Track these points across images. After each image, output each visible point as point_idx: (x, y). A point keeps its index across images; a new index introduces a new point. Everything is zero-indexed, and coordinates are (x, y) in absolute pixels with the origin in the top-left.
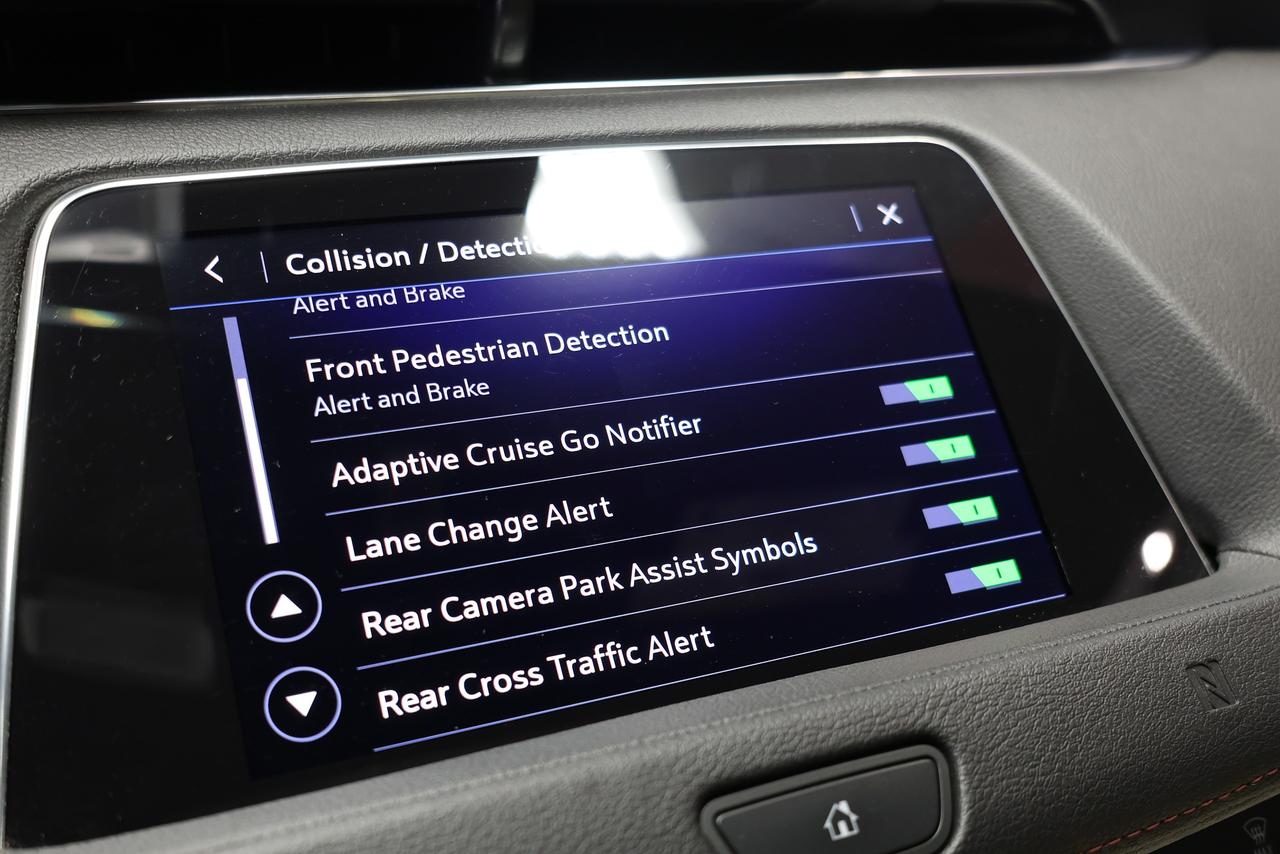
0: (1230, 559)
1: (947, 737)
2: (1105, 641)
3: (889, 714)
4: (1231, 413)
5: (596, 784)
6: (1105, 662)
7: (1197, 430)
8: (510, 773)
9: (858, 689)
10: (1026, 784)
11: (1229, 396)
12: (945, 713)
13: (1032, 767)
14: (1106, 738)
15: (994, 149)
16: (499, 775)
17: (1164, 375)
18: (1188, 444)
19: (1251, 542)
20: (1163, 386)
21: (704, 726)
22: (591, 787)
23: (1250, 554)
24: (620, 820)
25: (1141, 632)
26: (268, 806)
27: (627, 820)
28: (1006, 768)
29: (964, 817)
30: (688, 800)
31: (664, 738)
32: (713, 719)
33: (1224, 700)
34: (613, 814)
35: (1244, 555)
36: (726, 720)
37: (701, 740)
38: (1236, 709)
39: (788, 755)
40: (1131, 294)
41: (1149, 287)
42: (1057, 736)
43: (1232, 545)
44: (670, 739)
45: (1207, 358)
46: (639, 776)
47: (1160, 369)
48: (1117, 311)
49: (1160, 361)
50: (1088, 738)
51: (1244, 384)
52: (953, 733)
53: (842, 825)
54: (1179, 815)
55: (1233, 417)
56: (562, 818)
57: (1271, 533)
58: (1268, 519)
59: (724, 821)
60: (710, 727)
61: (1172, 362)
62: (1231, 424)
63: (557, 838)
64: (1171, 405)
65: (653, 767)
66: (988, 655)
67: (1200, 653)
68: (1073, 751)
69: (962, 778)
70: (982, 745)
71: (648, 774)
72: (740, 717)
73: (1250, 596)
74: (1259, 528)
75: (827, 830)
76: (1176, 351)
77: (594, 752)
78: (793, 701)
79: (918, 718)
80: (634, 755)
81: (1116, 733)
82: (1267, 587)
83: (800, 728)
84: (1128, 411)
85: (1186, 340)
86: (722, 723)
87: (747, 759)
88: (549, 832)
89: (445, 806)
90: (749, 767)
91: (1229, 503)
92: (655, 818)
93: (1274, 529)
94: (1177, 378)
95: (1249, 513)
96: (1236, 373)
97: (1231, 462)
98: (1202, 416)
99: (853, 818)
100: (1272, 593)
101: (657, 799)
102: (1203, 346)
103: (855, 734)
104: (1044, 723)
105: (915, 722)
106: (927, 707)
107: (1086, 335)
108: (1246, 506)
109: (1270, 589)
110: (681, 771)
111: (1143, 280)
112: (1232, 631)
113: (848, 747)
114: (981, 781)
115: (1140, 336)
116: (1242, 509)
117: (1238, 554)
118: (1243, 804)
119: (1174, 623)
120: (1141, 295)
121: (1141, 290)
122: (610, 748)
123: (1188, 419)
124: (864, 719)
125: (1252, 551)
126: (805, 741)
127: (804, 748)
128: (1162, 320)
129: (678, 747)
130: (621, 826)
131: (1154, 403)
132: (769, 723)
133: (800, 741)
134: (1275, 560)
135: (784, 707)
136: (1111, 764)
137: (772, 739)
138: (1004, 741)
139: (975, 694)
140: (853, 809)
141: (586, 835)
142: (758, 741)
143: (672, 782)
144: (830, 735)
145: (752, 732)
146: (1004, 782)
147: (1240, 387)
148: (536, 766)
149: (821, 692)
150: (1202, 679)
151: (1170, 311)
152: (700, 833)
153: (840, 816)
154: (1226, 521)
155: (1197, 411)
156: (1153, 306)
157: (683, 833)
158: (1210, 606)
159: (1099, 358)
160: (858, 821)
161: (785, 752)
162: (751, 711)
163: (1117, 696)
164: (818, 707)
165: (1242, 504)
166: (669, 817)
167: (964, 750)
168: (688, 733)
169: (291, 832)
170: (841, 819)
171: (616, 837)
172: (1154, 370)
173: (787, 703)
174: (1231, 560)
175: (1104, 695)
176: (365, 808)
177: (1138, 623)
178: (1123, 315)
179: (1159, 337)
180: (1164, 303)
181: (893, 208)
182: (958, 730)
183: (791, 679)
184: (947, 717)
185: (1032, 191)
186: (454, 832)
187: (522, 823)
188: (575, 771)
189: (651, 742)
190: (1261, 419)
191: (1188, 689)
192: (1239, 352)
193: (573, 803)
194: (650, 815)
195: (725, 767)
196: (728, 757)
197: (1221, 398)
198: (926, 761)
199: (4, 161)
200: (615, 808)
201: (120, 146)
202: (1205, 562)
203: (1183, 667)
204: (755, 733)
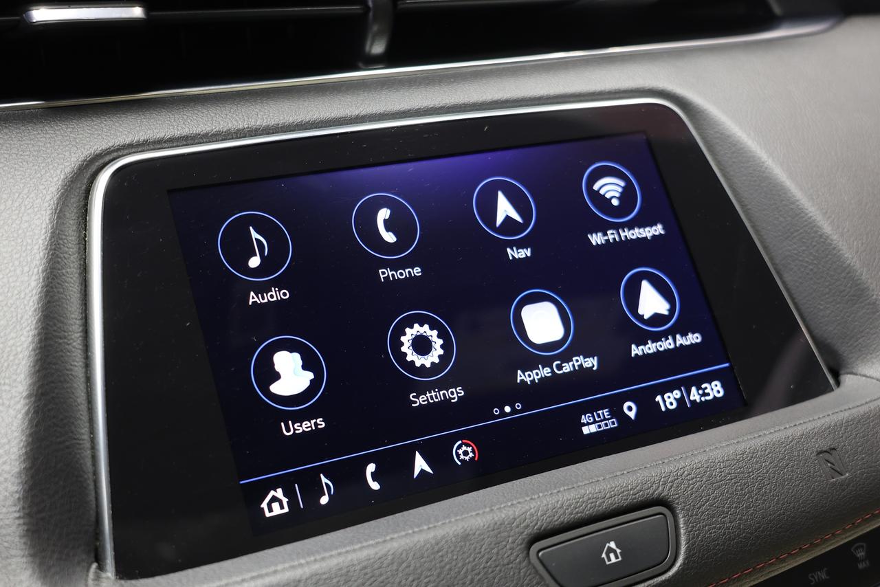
0: (847, 379)
1: (673, 501)
2: (768, 439)
3: (638, 488)
5: (468, 535)
6: (767, 452)
7: (827, 296)
8: (416, 530)
9: (618, 473)
10: (720, 528)
11: (848, 273)
12: (671, 487)
13: (723, 518)
14: (767, 499)
15: (697, 105)
16: (410, 531)
17: (806, 259)
18: (822, 305)
19: (860, 369)
20: (807, 267)
21: (528, 499)
22: (465, 537)
23: (859, 377)
24: (483, 556)
25: (790, 432)
27: (486, 556)
28: (708, 518)
29: (683, 549)
30: (521, 544)
31: (505, 507)
32: (533, 494)
33: (838, 473)
34: (479, 553)
35: (855, 377)
36: (541, 495)
37: (527, 507)
38: (846, 478)
39: (579, 515)
40: (786, 205)
41: (798, 201)
42: (738, 498)
43: (848, 370)
44: (510, 507)
45: (834, 249)
46: (493, 530)
47: (804, 255)
48: (777, 216)
49: (804, 250)
50: (757, 499)
51: (858, 266)
52: (676, 499)
53: (612, 555)
54: (811, 544)
55: (851, 288)
56: (450, 555)
57: (873, 363)
58: (871, 354)
59: (543, 554)
60: (531, 499)
61: (812, 251)
62: (849, 292)
63: (448, 567)
64: (811, 279)
65: (501, 524)
66: (696, 450)
67: (824, 444)
68: (748, 507)
69: (682, 526)
70: (694, 506)
71: (498, 529)
72: (550, 492)
73: (858, 406)
74: (865, 360)
75: (603, 558)
76: (814, 243)
77: (463, 516)
78: (580, 482)
79: (655, 491)
80: (489, 517)
81: (773, 496)
82: (868, 400)
83: (585, 499)
84: (784, 283)
85: (821, 236)
86: (539, 497)
87: (556, 518)
88: (443, 564)
90: (556, 523)
91: (847, 343)
92: (504, 555)
93: (875, 361)
94: (815, 262)
95: (859, 350)
97: (849, 317)
98: (830, 287)
99: (618, 551)
100: (870, 404)
101: (504, 543)
102: (832, 240)
103: (618, 501)
104: (730, 491)
105: (654, 493)
106: (660, 483)
107: (757, 232)
108: (858, 345)
109: (871, 401)
110: (517, 527)
111: (794, 196)
112: (845, 429)
113: (615, 508)
114: (693, 527)
115: (792, 233)
116: (856, 346)
117: (852, 376)
118: (850, 536)
119: (810, 426)
120: (792, 206)
121: (793, 203)
122: (474, 513)
123: (822, 289)
124: (623, 492)
125: (860, 375)
126: (589, 506)
127: (589, 511)
128: (806, 223)
129: (514, 512)
130: (484, 559)
131: (800, 278)
132: (567, 496)
133: (586, 506)
134: (874, 381)
135: (575, 485)
136: (770, 515)
137: (570, 505)
138: (706, 503)
139: (689, 475)
140: (618, 546)
141: (463, 565)
142: (562, 507)
143: (512, 533)
144: (604, 502)
145: (558, 502)
147: (855, 268)
148: (431, 526)
149: (596, 476)
150: (827, 461)
151: (811, 217)
152: (529, 562)
153: (610, 550)
154: (845, 355)
155: (827, 284)
156: (800, 213)
157: (520, 562)
158: (833, 414)
159: (765, 248)
160: (620, 553)
161: (577, 513)
162: (555, 488)
164: (595, 485)
165: (855, 344)
167: (682, 509)
170: (611, 552)
171: (482, 566)
172: (801, 256)
174: (848, 380)
175: (766, 473)
177: (788, 427)
178: (781, 219)
179: (803, 235)
180: (807, 211)
182: (680, 496)
183: (575, 465)
184: (672, 489)
185: (722, 134)
186: (388, 566)
187: (428, 559)
188: (455, 528)
189: (498, 509)
190: (868, 289)
191: (817, 467)
192: (855, 243)
193: (455, 547)
194: (501, 552)
195: (543, 523)
196: (545, 517)
197: (843, 275)
198: (661, 516)
199: (68, 143)
200: (481, 548)
201: (138, 128)
202: (832, 381)
203: (815, 454)
204: (560, 502)
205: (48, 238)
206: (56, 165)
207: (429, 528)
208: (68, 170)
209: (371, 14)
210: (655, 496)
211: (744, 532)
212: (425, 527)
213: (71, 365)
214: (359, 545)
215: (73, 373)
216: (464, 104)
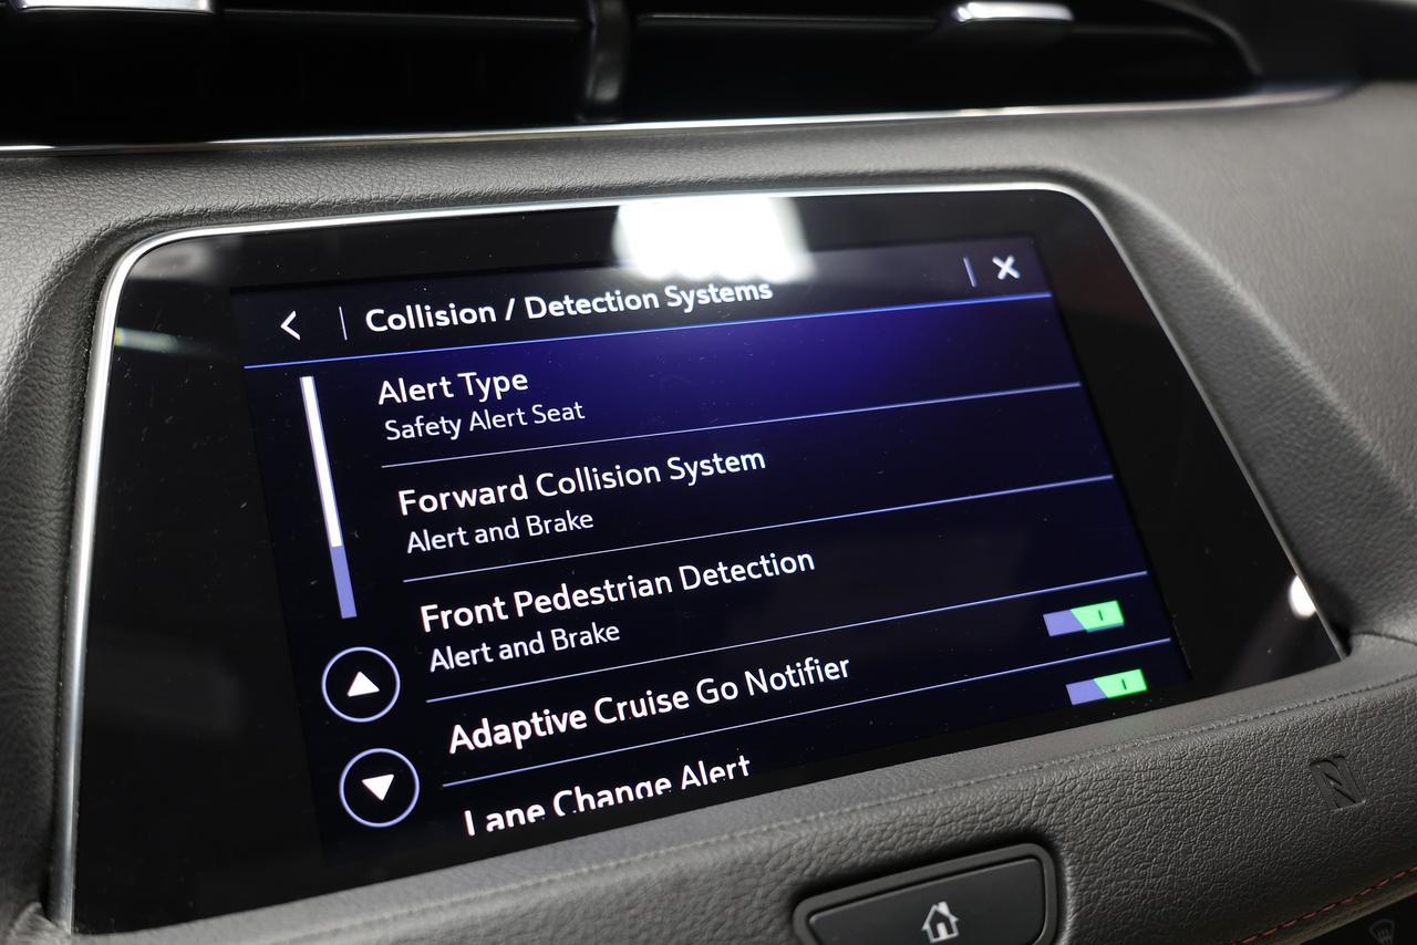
0: (1363, 643)
1: (1054, 836)
2: (1225, 734)
3: (993, 810)
4: (1368, 487)
5: (685, 880)
6: (1223, 757)
7: (1331, 504)
8: (595, 867)
9: (960, 783)
10: (1136, 886)
11: (1368, 467)
12: (1052, 810)
13: (1143, 868)
14: (1223, 839)
15: (1120, 196)
16: (585, 870)
17: (1298, 445)
18: (1322, 519)
19: (1386, 625)
20: (1296, 457)
21: (798, 821)
22: (680, 884)
23: (1384, 639)
24: (708, 920)
25: (1263, 725)
26: (343, 895)
27: (716, 919)
28: (1115, 869)
29: (1069, 920)
30: (779, 900)
31: (756, 833)
32: (808, 813)
33: (1348, 797)
34: (703, 913)
35: (1377, 639)
37: (794, 836)
38: (1362, 808)
39: (886, 853)
40: (1263, 356)
41: (1283, 349)
42: (1170, 835)
43: (1366, 628)
44: (764, 833)
45: (1343, 427)
46: (730, 874)
47: (1293, 438)
48: (1249, 373)
49: (1293, 429)
50: (1203, 838)
51: (1383, 456)
52: (1061, 832)
53: (941, 928)
54: (1299, 920)
55: (1370, 491)
56: (649, 916)
57: (1408, 616)
58: (1405, 601)
59: (818, 921)
60: (804, 821)
61: (1305, 431)
62: (1368, 499)
63: (644, 936)
64: (1304, 476)
65: (745, 864)
66: (1100, 748)
67: (1324, 748)
68: (1187, 852)
69: (1068, 879)
70: (1091, 845)
71: (739, 873)
72: (837, 811)
73: (1382, 686)
74: (1395, 611)
75: (925, 932)
76: (1310, 418)
77: (682, 847)
78: (893, 795)
79: (1023, 816)
80: (725, 851)
81: (1233, 832)
82: (1400, 676)
83: (899, 824)
84: (1257, 482)
85: (1321, 407)
86: (817, 818)
87: (843, 857)
88: (635, 931)
89: (528, 901)
90: (844, 865)
91: (1364, 583)
92: (747, 918)
93: (1411, 612)
94: (1311, 448)
95: (1385, 594)
96: (1374, 443)
97: (1367, 539)
98: (1336, 490)
99: (953, 919)
100: (1405, 684)
101: (748, 898)
102: (1339, 414)
103: (957, 831)
104: (1157, 822)
105: (1020, 820)
106: (1034, 803)
107: (1214, 400)
108: (1382, 586)
109: (1404, 679)
110: (774, 869)
111: (1277, 342)
112: (1360, 724)
113: (951, 844)
114: (1088, 882)
115: (1273, 401)
116: (1378, 589)
117: (1372, 638)
118: (1369, 908)
119: (1299, 716)
120: (1274, 358)
121: (1275, 353)
122: (701, 843)
123: (1322, 492)
124: (967, 816)
125: (1386, 635)
126: (904, 838)
127: (902, 846)
128: (1296, 385)
129: (771, 842)
130: (710, 925)
131: (1285, 474)
132: (866, 818)
133: (899, 838)
134: (1410, 646)
135: (883, 801)
136: (1227, 866)
137: (870, 835)
138: (1114, 840)
139: (1084, 790)
140: (952, 911)
141: (672, 935)
142: (855, 838)
143: (763, 881)
144: (931, 832)
145: (849, 828)
146: (1113, 885)
147: (1378, 459)
148: (623, 861)
149: (922, 786)
150: (1327, 776)
151: (1305, 375)
152: (792, 933)
153: (939, 918)
154: (1360, 602)
155: (1332, 484)
156: (1287, 370)
157: (774, 934)
158: (1339, 697)
159: (1227, 425)
160: (957, 923)
161: (882, 849)
162: (848, 805)
163: (1235, 794)
164: (918, 802)
165: (1378, 585)
166: (761, 917)
167: (1071, 850)
168: (782, 828)
169: (369, 925)
170: (940, 922)
171: (705, 938)
172: (1287, 439)
173: (886, 797)
174: (1365, 644)
175: (1221, 793)
176: (445, 902)
177: (1260, 715)
178: (1255, 378)
179: (1292, 404)
180: (1299, 367)
181: (1010, 260)
182: (1066, 828)
183: (890, 768)
184: (1054, 814)
185: (1160, 242)
186: (537, 930)
187: (608, 921)
188: (664, 866)
189: (744, 836)
190: (1400, 493)
191: (1311, 786)
192: (1379, 420)
193: (661, 901)
194: (741, 914)
195: (821, 865)
196: (824, 855)
197: (1358, 470)
198: (1032, 860)
199: (73, 208)
200: (705, 906)
201: (194, 191)
202: (1337, 646)
203: (1307, 763)
204: (852, 830)
205: (12, 354)
206: (47, 240)
207: (618, 866)
208: (68, 248)
209: (594, 33)
210: (1022, 825)
211: (1179, 896)
212: (612, 864)
213: (31, 563)
214: (493, 891)
215: (34, 577)
216: (737, 179)
